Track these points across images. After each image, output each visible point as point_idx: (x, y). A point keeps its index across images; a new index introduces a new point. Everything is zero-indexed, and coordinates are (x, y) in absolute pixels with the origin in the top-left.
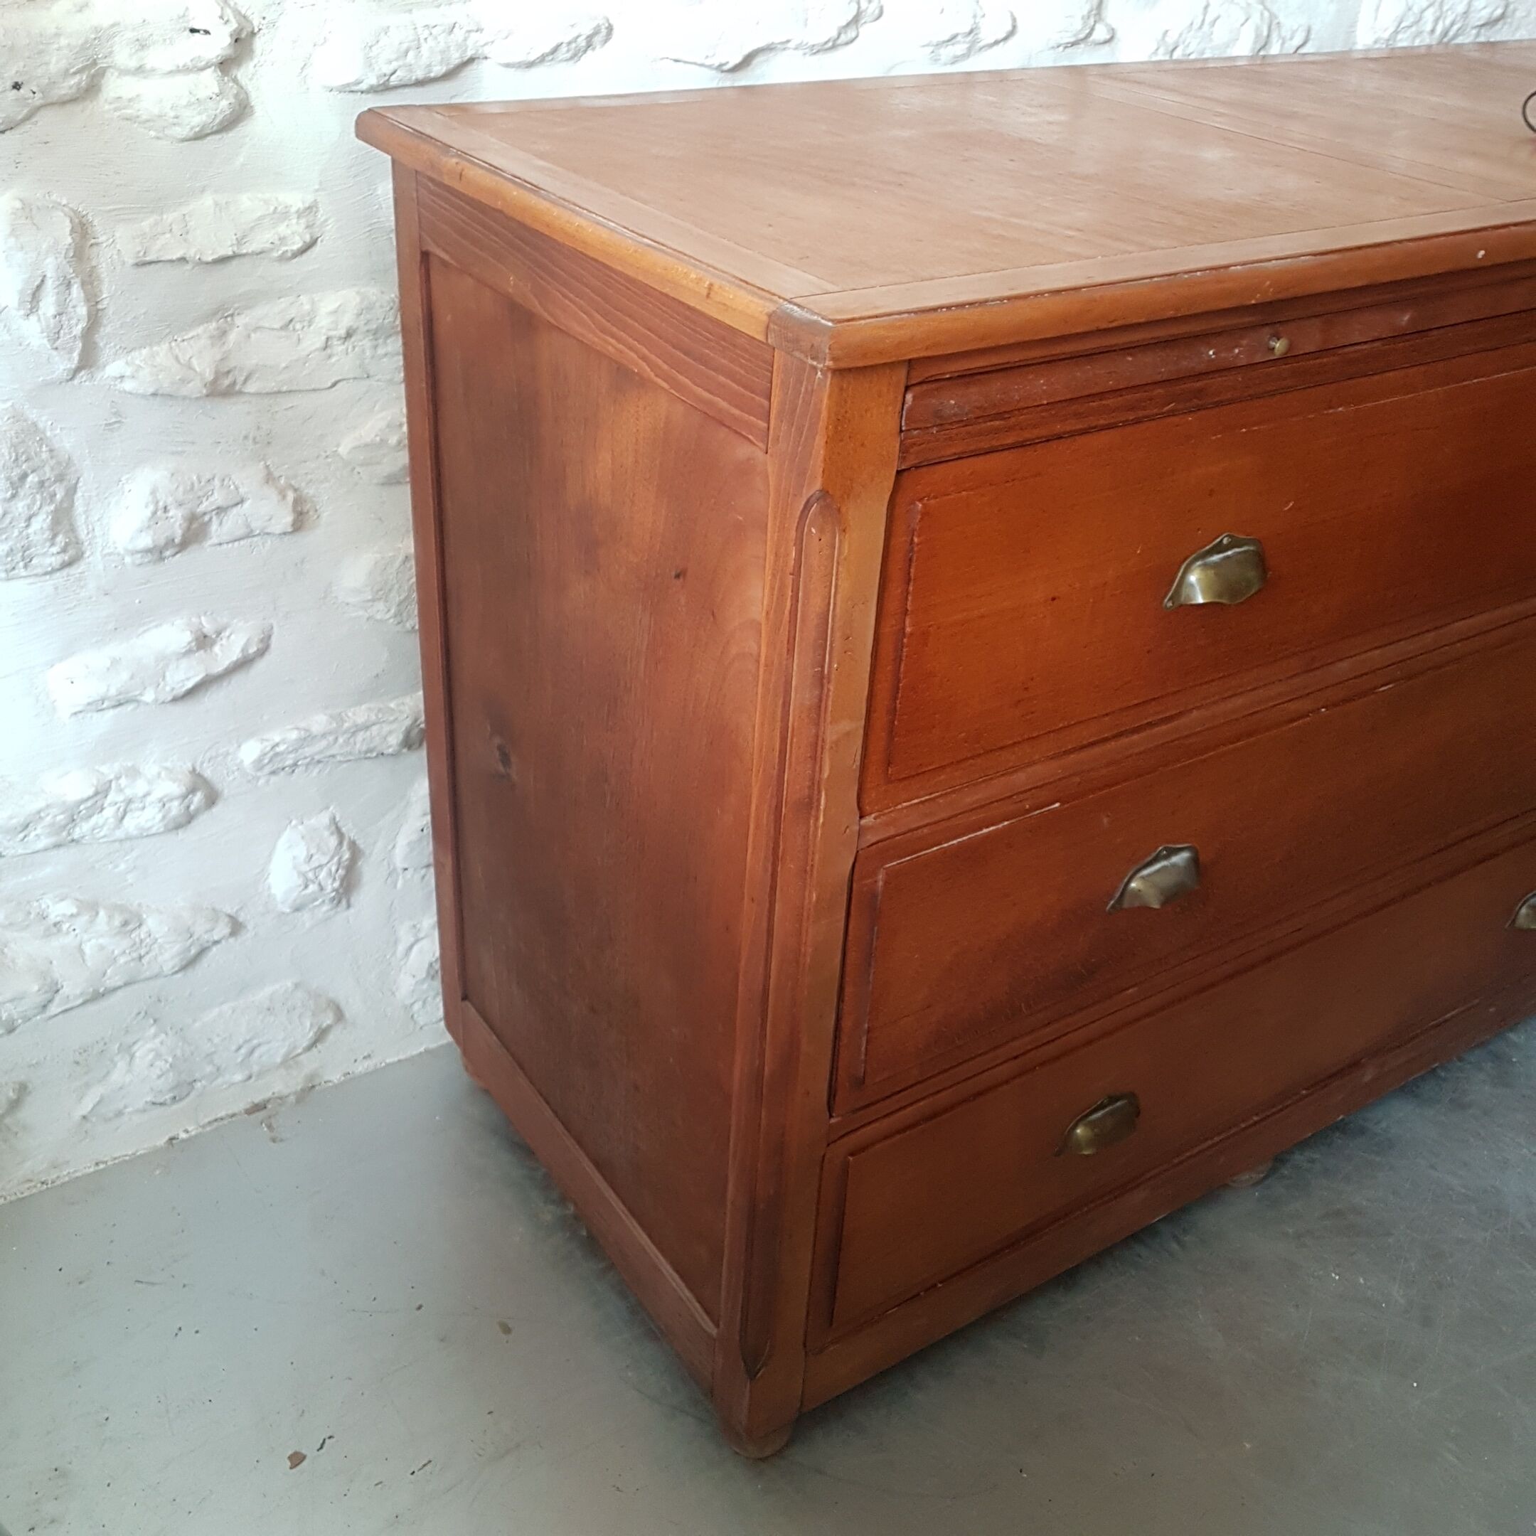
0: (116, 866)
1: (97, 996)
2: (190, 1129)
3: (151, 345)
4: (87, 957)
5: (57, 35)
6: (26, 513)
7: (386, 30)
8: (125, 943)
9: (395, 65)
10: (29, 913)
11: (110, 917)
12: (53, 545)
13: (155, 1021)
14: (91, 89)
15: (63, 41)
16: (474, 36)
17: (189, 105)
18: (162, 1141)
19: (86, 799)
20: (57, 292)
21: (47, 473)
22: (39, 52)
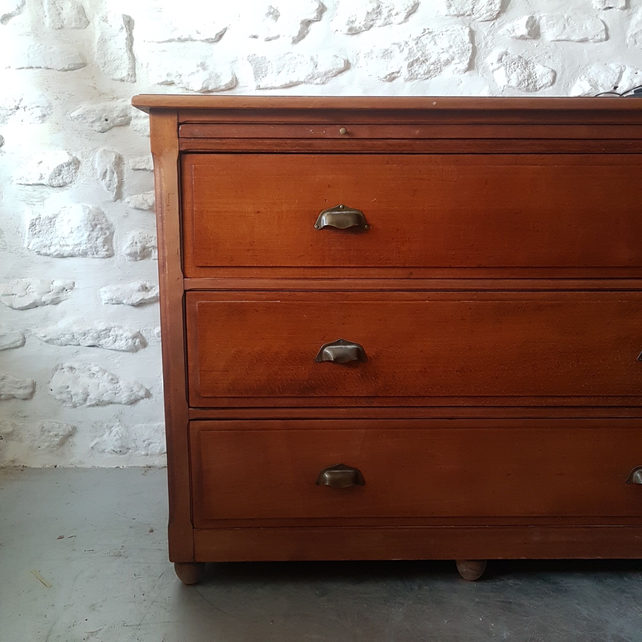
0: (114, 360)
1: (100, 403)
2: (124, 466)
3: (137, 194)
4: (99, 388)
5: (116, 107)
6: (96, 236)
8: (111, 387)
10: (86, 367)
11: (108, 376)
12: (103, 248)
13: (119, 421)
14: (127, 123)
15: (118, 108)
18: (114, 467)
19: (103, 330)
20: (110, 174)
21: (104, 226)
22: (111, 111)
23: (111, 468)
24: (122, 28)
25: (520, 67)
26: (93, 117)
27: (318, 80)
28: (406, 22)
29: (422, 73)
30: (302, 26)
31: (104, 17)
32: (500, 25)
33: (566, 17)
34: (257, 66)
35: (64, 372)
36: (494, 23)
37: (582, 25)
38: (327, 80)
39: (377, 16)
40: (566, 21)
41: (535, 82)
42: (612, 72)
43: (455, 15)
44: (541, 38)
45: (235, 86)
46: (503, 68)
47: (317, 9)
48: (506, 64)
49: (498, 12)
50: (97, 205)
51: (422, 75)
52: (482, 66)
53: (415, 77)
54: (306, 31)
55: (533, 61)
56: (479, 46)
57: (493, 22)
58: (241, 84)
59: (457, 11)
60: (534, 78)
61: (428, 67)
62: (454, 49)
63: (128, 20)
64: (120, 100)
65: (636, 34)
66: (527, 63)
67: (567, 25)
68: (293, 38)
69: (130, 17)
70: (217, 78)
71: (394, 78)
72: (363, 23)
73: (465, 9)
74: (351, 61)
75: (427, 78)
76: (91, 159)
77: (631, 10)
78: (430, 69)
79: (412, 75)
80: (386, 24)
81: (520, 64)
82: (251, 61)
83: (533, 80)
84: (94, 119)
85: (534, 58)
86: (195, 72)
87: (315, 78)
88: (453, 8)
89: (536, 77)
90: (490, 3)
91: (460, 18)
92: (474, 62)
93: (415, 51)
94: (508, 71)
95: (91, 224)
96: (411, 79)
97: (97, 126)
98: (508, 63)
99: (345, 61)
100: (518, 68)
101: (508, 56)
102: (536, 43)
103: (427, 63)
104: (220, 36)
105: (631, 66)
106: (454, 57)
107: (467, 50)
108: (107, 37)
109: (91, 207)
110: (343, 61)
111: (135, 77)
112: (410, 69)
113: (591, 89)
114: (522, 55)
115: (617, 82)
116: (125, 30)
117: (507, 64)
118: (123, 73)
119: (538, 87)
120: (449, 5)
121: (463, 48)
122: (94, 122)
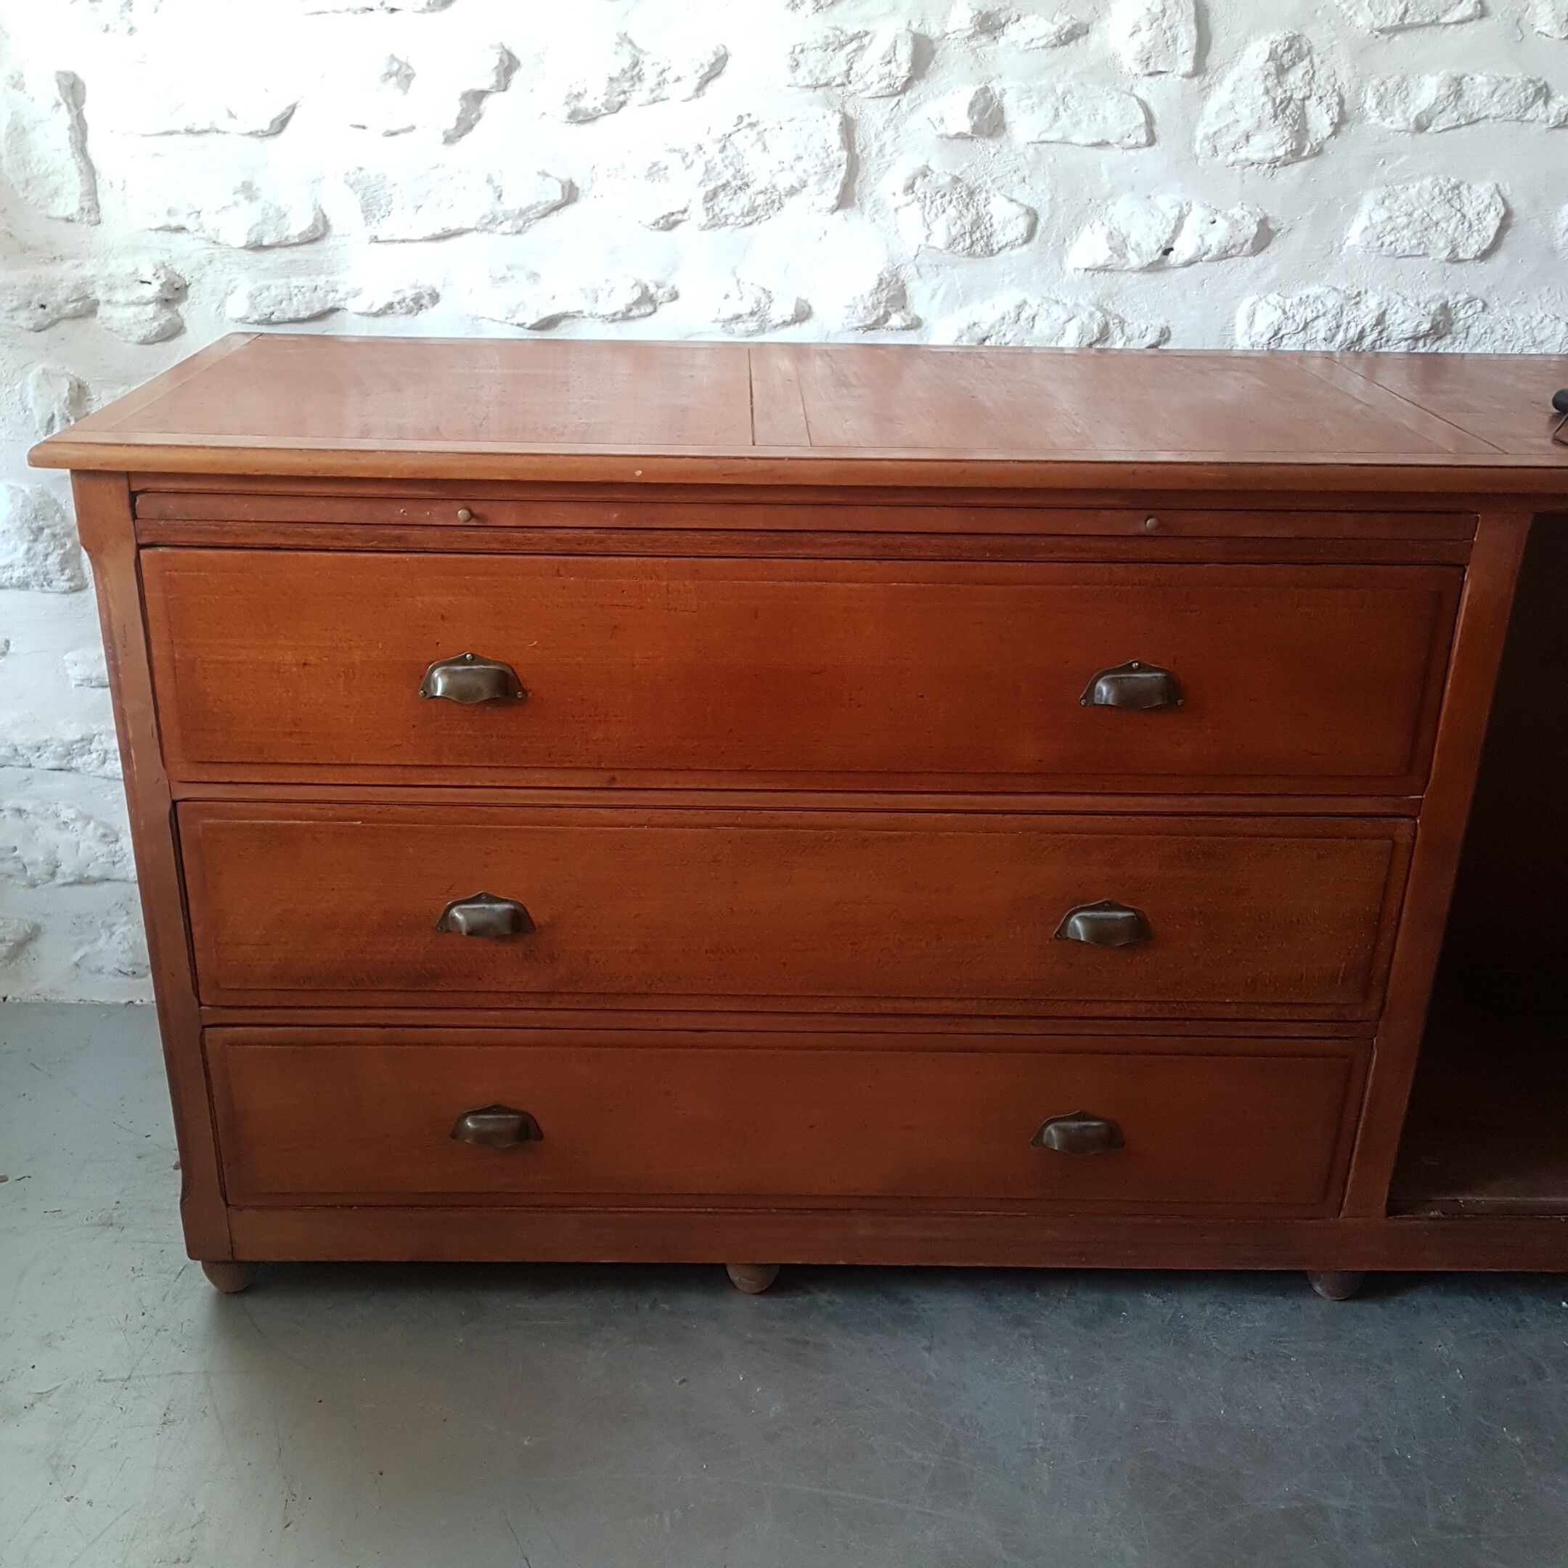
0: (105, 796)
1: (82, 881)
2: (144, 1000)
4: (80, 851)
5: (61, 280)
6: (44, 552)
7: (268, 288)
8: (104, 849)
9: (272, 309)
10: (48, 810)
11: (96, 829)
12: (63, 574)
13: (128, 913)
14: (90, 310)
15: (65, 284)
16: (331, 295)
17: (135, 323)
18: (123, 1001)
19: (77, 742)
20: (61, 424)
21: (58, 530)
22: (51, 288)
23: (117, 1005)
24: (58, 104)
25: (954, 203)
26: (12, 301)
27: (507, 226)
28: (698, 97)
29: (738, 213)
30: (465, 105)
31: (16, 75)
32: (911, 106)
33: (1059, 91)
34: (368, 195)
35: (4, 817)
36: (899, 101)
37: (1097, 110)
38: (527, 224)
39: (633, 85)
40: (1061, 100)
41: (988, 237)
42: (1161, 215)
43: (808, 86)
44: (1005, 136)
45: (323, 236)
46: (917, 205)
47: (496, 68)
48: (922, 196)
49: (905, 79)
50: (40, 485)
51: (737, 217)
52: (872, 199)
53: (723, 221)
54: (473, 116)
55: (987, 187)
56: (865, 155)
57: (896, 99)
58: (336, 230)
59: (812, 78)
60: (986, 228)
61: (750, 199)
62: (806, 164)
63: (71, 82)
64: (70, 263)
65: (1215, 133)
66: (971, 194)
67: (1061, 109)
68: (444, 133)
69: (75, 75)
70: (281, 218)
71: (676, 223)
72: (603, 99)
73: (831, 74)
74: (578, 184)
75: (751, 223)
76: (17, 387)
77: (1207, 78)
78: (756, 204)
79: (714, 217)
80: (654, 101)
81: (956, 196)
82: (354, 183)
83: (985, 233)
84: (15, 304)
85: (989, 181)
86: (229, 207)
87: (500, 220)
88: (803, 71)
89: (991, 226)
90: (888, 59)
91: (820, 92)
92: (853, 190)
93: (720, 167)
94: (929, 213)
95: (29, 528)
96: (714, 226)
97: (23, 319)
98: (928, 195)
99: (563, 187)
100: (952, 205)
101: (928, 178)
102: (993, 147)
103: (749, 191)
104: (281, 123)
105: (1204, 205)
106: (806, 181)
107: (836, 163)
108: (25, 124)
109: (27, 491)
110: (559, 186)
111: (98, 212)
112: (709, 205)
113: (1111, 256)
114: (961, 173)
115: (1172, 239)
116: (64, 107)
117: (925, 197)
118: (69, 203)
119: (996, 247)
120: (795, 63)
121: (826, 161)
122: (15, 309)
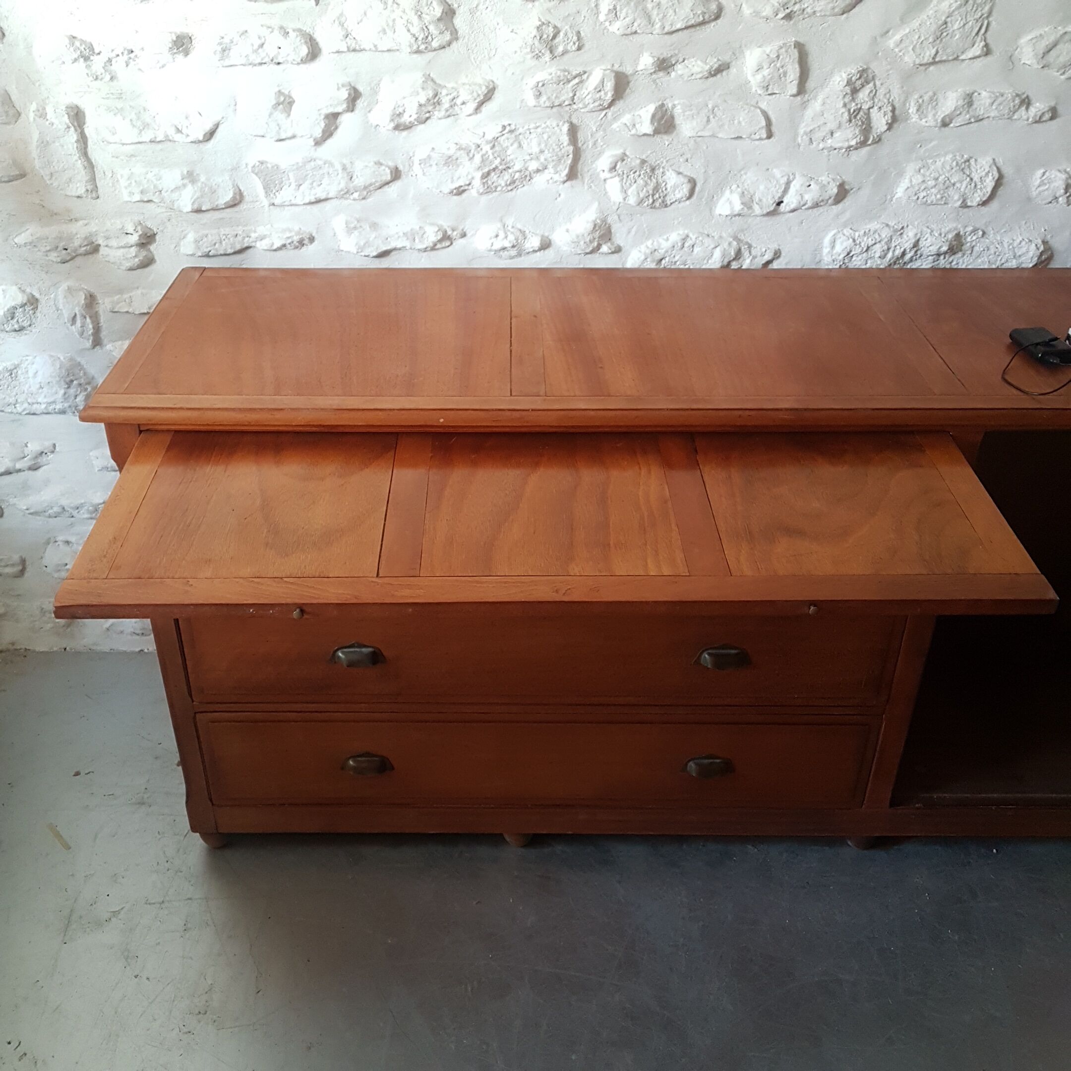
2: (150, 649)
3: (122, 340)
5: (77, 234)
6: (74, 394)
7: (206, 236)
9: (209, 249)
14: (96, 249)
15: (79, 236)
16: (247, 239)
17: (124, 259)
18: (137, 650)
19: (101, 504)
20: (81, 320)
21: (82, 381)
22: (71, 238)
23: (133, 653)
24: (69, 127)
25: (642, 176)
26: (46, 246)
27: (356, 195)
28: (477, 113)
29: (503, 184)
30: (327, 122)
31: (41, 109)
32: (614, 116)
33: (710, 106)
34: (268, 179)
35: (59, 545)
36: (606, 113)
37: (734, 117)
38: (369, 194)
39: (435, 108)
40: (711, 112)
41: (664, 197)
42: (775, 182)
43: (547, 107)
44: (675, 133)
45: (240, 202)
46: (617, 179)
47: (347, 99)
48: (621, 173)
49: (610, 101)
50: (69, 355)
51: (503, 187)
52: (589, 174)
53: (494, 190)
54: (333, 128)
55: (663, 165)
56: (585, 146)
57: (604, 112)
58: (247, 198)
59: (549, 102)
60: (662, 191)
61: (511, 175)
62: (547, 154)
63: (76, 112)
64: (81, 223)
65: (811, 131)
66: (653, 170)
67: (711, 117)
68: (314, 140)
69: (77, 107)
70: (213, 193)
71: (464, 191)
72: (415, 116)
73: (563, 98)
74: (401, 168)
75: (512, 190)
76: (52, 296)
77: (806, 96)
78: (515, 178)
79: (488, 188)
80: (449, 116)
81: (643, 172)
82: (258, 172)
83: (661, 195)
84: (48, 248)
85: (664, 161)
86: (180, 187)
87: (352, 192)
88: (544, 98)
89: (666, 189)
90: (598, 89)
91: (555, 110)
92: (577, 169)
93: (491, 157)
94: (625, 184)
95: (65, 381)
96: (487, 193)
97: (53, 256)
98: (625, 172)
99: (391, 172)
100: (640, 178)
101: (625, 162)
102: (667, 140)
103: (510, 171)
104: (210, 135)
105: (804, 175)
106: (546, 166)
107: (566, 154)
108: (48, 139)
109: (62, 358)
110: (388, 171)
111: (97, 191)
112: (484, 181)
113: (743, 208)
114: (647, 157)
115: (783, 196)
116: (72, 129)
117: (623, 173)
118: (79, 187)
119: (669, 203)
120: (539, 93)
121: (559, 153)
122: (49, 251)
